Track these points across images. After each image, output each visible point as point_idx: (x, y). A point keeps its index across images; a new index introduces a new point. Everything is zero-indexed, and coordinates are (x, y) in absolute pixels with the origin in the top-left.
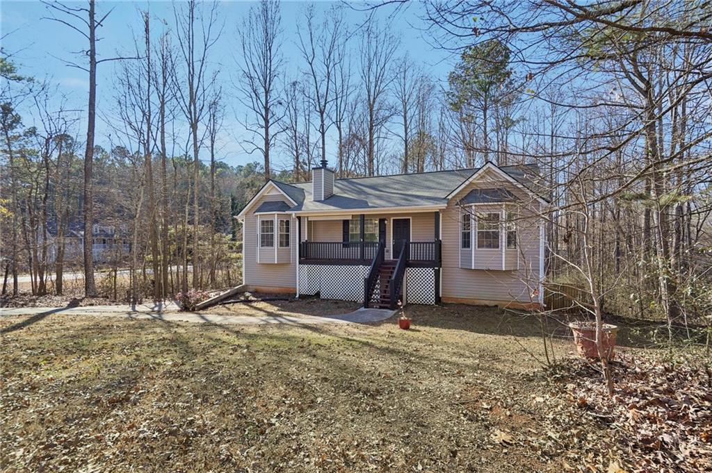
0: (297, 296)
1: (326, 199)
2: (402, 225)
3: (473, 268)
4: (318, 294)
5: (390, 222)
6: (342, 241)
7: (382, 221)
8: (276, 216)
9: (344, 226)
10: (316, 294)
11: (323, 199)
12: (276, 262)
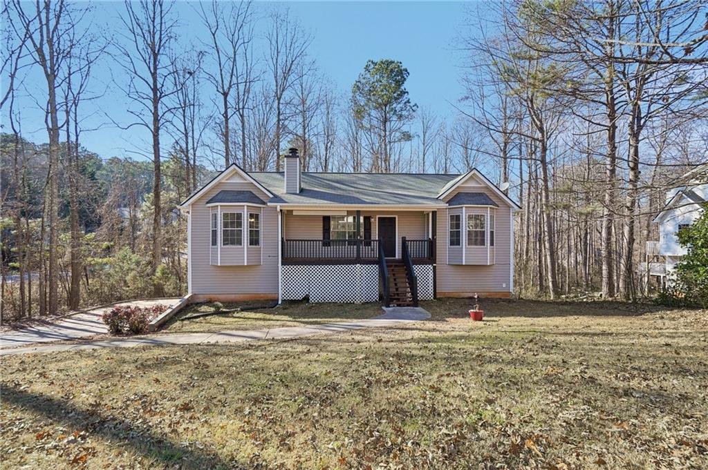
0: (280, 302)
1: (300, 192)
2: (388, 224)
3: (464, 264)
4: (306, 299)
5: (375, 220)
6: (322, 239)
7: (367, 219)
8: (246, 208)
9: (324, 223)
10: (304, 299)
11: (298, 192)
12: (246, 264)
